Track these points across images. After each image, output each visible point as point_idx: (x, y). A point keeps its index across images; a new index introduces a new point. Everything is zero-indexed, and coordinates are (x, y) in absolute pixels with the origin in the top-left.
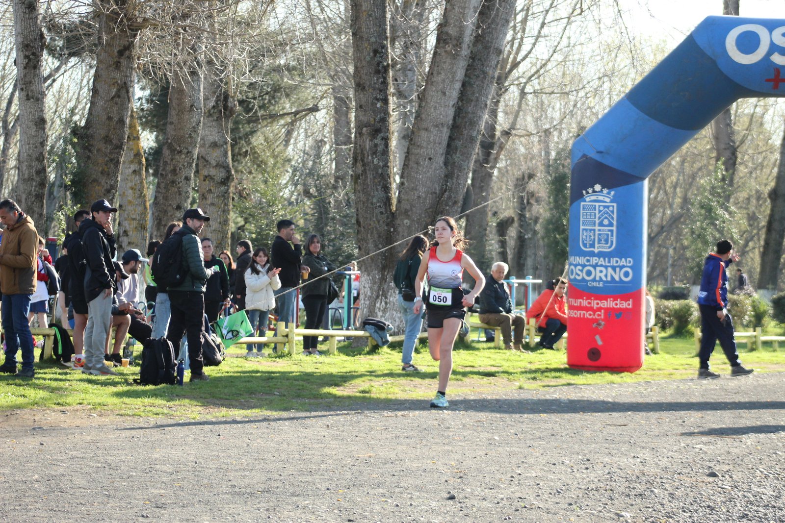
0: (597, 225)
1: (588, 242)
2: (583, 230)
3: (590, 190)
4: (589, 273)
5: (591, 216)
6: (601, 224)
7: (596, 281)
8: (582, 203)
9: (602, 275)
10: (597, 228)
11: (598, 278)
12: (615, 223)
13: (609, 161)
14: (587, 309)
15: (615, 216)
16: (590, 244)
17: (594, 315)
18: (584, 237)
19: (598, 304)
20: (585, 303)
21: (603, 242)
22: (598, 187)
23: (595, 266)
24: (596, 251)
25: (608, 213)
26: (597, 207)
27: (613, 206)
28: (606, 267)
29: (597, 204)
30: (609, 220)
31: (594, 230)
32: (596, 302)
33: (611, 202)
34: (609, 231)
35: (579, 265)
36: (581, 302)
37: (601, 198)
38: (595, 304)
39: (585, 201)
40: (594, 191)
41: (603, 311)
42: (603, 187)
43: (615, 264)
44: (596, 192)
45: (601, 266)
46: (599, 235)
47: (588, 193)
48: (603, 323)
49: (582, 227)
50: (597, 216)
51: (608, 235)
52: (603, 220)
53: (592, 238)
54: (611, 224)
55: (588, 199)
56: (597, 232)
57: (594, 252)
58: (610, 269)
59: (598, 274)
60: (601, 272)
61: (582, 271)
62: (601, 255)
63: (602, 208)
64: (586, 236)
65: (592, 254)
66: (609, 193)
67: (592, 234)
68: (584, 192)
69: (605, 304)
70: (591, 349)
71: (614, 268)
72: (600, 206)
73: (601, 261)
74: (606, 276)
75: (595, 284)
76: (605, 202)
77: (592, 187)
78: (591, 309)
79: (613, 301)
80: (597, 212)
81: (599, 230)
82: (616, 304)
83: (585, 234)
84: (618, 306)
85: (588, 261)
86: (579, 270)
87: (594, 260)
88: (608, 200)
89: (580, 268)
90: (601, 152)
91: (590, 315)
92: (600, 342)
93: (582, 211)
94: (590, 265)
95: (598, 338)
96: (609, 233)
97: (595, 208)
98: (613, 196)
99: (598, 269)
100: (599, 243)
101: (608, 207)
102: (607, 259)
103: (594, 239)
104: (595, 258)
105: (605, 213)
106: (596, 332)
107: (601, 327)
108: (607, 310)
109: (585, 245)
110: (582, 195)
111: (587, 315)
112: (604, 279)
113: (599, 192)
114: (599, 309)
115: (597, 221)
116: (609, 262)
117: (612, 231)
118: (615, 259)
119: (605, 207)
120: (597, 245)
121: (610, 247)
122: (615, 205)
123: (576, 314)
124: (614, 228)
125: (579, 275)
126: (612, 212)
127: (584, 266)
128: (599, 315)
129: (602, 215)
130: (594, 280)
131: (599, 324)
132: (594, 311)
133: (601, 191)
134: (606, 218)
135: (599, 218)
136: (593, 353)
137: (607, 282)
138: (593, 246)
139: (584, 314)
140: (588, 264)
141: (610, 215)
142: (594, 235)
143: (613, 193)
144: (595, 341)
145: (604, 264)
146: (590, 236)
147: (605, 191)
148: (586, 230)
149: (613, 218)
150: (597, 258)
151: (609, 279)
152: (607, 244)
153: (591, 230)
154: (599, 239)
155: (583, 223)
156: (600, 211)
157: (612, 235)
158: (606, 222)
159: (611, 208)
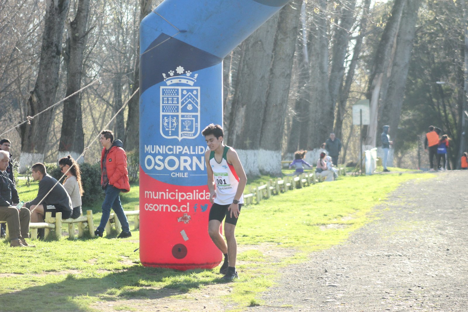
0: (180, 110)
1: (170, 130)
2: (164, 116)
3: (171, 73)
4: (172, 163)
5: (173, 100)
6: (184, 110)
7: (181, 172)
8: (162, 88)
9: (187, 165)
10: (180, 114)
11: (182, 169)
12: (199, 108)
13: (192, 41)
14: (170, 202)
15: (199, 101)
16: (172, 131)
17: (179, 208)
18: (165, 124)
19: (182, 196)
20: (167, 196)
21: (187, 129)
22: (180, 70)
23: (178, 156)
24: (180, 138)
25: (192, 97)
26: (180, 91)
27: (197, 90)
28: (191, 156)
29: (180, 88)
30: (193, 105)
31: (177, 116)
32: (180, 194)
33: (194, 85)
34: (193, 116)
35: (159, 154)
36: (162, 195)
37: (184, 81)
38: (179, 196)
39: (166, 85)
40: (176, 74)
41: (188, 204)
42: (186, 69)
43: (200, 153)
44: (178, 75)
45: (186, 154)
46: (183, 121)
47: (168, 76)
48: (189, 217)
49: (162, 113)
50: (180, 101)
51: (192, 121)
52: (186, 105)
53: (175, 124)
54: (195, 110)
55: (169, 83)
56: (180, 119)
57: (177, 140)
58: (195, 158)
59: (183, 164)
60: (185, 161)
61: (163, 161)
62: (184, 143)
63: (185, 92)
64: (168, 123)
65: (175, 142)
66: (192, 76)
67: (174, 121)
68: (164, 75)
69: (190, 196)
70: (176, 246)
71: (199, 157)
72: (182, 90)
73: (186, 150)
74: (191, 166)
75: (180, 175)
76: (190, 86)
77: (174, 69)
78: (176, 202)
79: (199, 193)
80: (180, 96)
81: (183, 116)
82: (202, 196)
83: (166, 121)
84: (204, 198)
85: (170, 149)
86: (159, 160)
87: (178, 149)
88: (191, 83)
89: (161, 158)
90: (183, 32)
91: (174, 208)
92: (186, 238)
93: (161, 96)
94: (172, 155)
95: (183, 233)
96: (194, 119)
97: (177, 93)
98: (197, 79)
99: (182, 158)
100: (182, 130)
101: (192, 91)
102: (191, 147)
103: (178, 126)
104: (178, 147)
105: (188, 97)
106: (182, 226)
107: (187, 221)
108: (193, 203)
109: (166, 133)
110: (163, 78)
111: (170, 209)
112: (189, 169)
113: (182, 74)
114: (184, 202)
115: (180, 107)
116: (194, 150)
117: (196, 117)
118: (200, 147)
119: (188, 91)
120: (180, 133)
121: (194, 135)
122: (199, 88)
123: (156, 208)
124: (199, 114)
125: (159, 166)
126: (196, 96)
127: (165, 155)
128: (184, 209)
129: (186, 100)
130: (178, 170)
131: (185, 219)
132: (179, 205)
133: (184, 73)
134: (190, 103)
135: (183, 103)
136: (179, 250)
137: (192, 172)
138: (175, 133)
139: (167, 208)
140: (171, 152)
141: (194, 99)
142: (177, 121)
143: (196, 75)
144: (181, 237)
145: (189, 153)
146: (172, 123)
147: (188, 74)
148: (168, 116)
149: (197, 103)
150: (181, 147)
151: (194, 169)
152: (191, 130)
153: (173, 116)
154: (182, 125)
155: (163, 109)
156: (183, 96)
157: (197, 122)
158: (190, 107)
159: (195, 92)
